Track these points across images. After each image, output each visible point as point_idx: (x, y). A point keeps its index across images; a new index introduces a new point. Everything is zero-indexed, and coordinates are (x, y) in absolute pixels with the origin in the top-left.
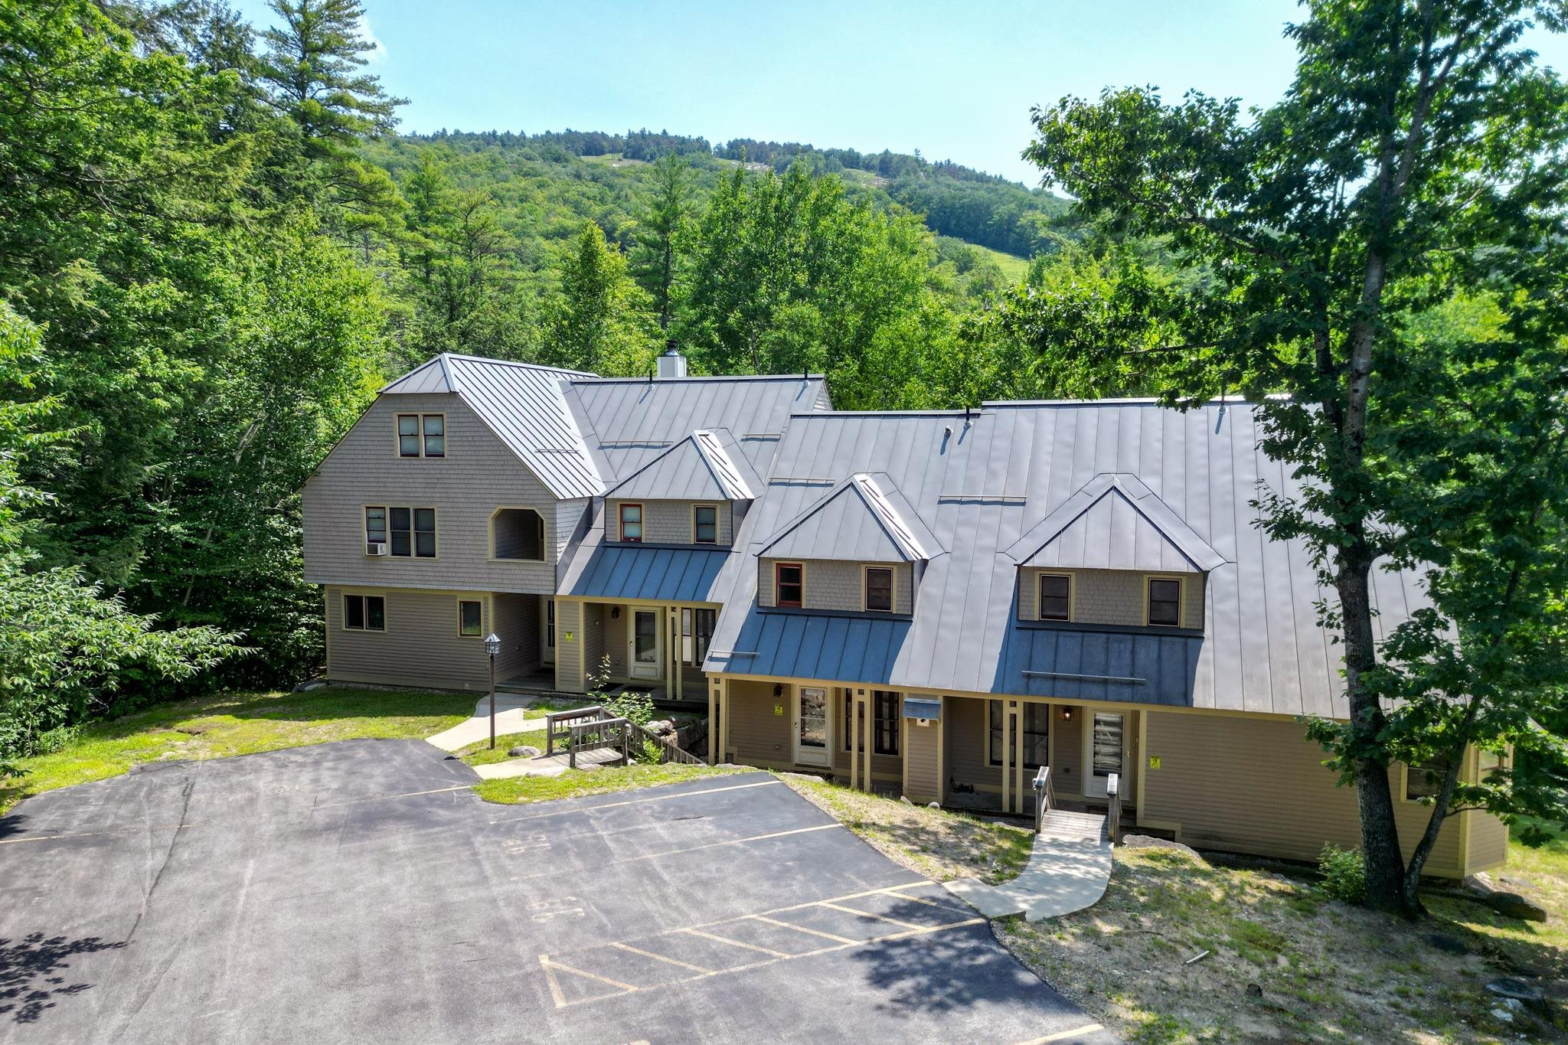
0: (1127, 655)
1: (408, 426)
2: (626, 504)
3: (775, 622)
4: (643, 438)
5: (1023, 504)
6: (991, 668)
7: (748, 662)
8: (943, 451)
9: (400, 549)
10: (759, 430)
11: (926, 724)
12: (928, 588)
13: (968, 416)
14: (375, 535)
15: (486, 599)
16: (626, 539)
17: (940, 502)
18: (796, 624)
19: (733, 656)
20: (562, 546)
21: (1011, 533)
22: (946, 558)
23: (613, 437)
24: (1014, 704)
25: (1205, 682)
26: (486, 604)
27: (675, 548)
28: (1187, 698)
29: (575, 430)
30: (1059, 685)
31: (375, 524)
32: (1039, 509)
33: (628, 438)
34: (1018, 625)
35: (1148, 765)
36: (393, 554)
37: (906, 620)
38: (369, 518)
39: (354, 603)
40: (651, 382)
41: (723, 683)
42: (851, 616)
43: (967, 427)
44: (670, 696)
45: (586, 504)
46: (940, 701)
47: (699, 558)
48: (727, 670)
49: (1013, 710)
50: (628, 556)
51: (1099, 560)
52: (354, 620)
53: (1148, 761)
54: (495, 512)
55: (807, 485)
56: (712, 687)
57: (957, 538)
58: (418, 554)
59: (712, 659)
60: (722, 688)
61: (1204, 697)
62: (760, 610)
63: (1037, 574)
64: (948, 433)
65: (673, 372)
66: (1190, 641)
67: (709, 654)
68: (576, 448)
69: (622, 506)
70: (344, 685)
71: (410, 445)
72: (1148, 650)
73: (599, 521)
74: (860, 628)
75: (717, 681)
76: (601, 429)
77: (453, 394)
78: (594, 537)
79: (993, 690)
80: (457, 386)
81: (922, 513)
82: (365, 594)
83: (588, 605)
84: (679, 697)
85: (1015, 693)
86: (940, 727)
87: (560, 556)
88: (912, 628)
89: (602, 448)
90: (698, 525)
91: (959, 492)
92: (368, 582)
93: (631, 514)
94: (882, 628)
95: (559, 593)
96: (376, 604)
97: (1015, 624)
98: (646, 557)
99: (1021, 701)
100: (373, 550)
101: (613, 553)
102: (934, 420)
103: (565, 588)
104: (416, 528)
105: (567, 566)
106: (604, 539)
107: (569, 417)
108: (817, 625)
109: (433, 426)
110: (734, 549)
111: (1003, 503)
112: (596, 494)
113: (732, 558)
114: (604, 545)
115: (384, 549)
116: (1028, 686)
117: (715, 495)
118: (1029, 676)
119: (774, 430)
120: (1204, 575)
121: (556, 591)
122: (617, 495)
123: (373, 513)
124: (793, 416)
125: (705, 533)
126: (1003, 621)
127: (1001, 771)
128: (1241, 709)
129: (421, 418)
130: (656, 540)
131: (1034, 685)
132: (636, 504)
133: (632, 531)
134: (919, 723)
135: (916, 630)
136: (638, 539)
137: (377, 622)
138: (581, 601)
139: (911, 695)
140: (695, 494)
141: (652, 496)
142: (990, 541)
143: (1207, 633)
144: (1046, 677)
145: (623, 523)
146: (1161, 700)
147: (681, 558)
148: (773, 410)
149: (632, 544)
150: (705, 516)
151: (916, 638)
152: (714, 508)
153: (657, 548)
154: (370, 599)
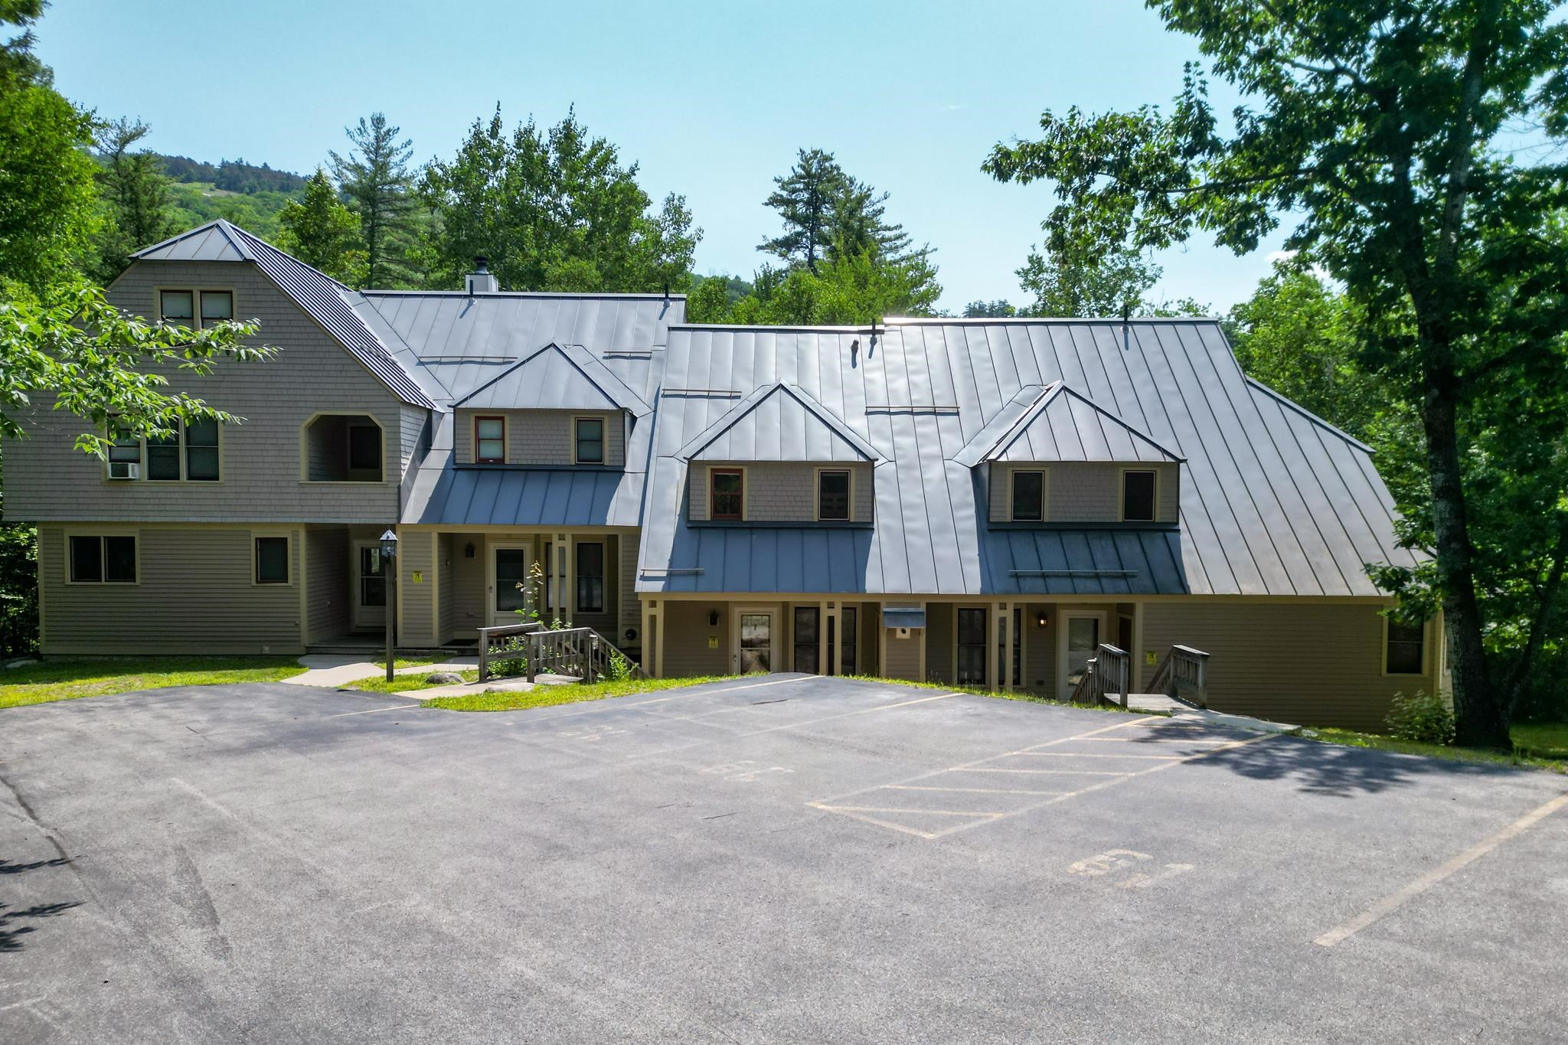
0: (1111, 550)
1: (179, 307)
2: (483, 416)
3: (713, 536)
5: (954, 414)
6: (974, 570)
7: (692, 579)
8: (854, 365)
9: (163, 471)
10: (623, 349)
11: (907, 636)
12: (881, 496)
13: (872, 332)
14: (120, 452)
15: (296, 534)
16: (485, 461)
17: (867, 413)
18: (739, 538)
19: (670, 573)
20: (406, 462)
21: (953, 441)
22: (890, 466)
23: (435, 353)
24: (1003, 607)
25: (1195, 569)
26: (296, 540)
27: (551, 471)
28: (1181, 585)
30: (1050, 582)
33: (455, 354)
34: (989, 529)
35: (1144, 661)
36: (150, 478)
37: (867, 527)
39: (86, 546)
40: (471, 295)
41: (660, 605)
42: (805, 526)
43: (873, 342)
45: (425, 418)
46: (923, 608)
47: (585, 480)
48: (667, 589)
50: (485, 481)
51: (1073, 452)
52: (86, 570)
53: (1144, 657)
54: (310, 419)
55: (709, 397)
56: (646, 612)
57: (894, 447)
58: (190, 477)
59: (644, 578)
60: (659, 612)
61: (1197, 585)
62: (690, 525)
63: (1010, 471)
64: (855, 347)
66: (1169, 535)
67: (639, 573)
69: (478, 419)
72: (1130, 547)
73: (444, 439)
74: (816, 538)
75: (654, 604)
76: (415, 344)
77: (249, 264)
78: (437, 459)
79: (981, 592)
80: (251, 256)
81: (849, 423)
82: (102, 533)
83: (441, 535)
85: (1007, 593)
86: (923, 639)
87: (402, 474)
88: (875, 537)
89: (421, 363)
90: (580, 441)
91: (884, 403)
92: (107, 518)
93: (490, 429)
94: (842, 537)
95: (403, 521)
96: (123, 546)
97: (985, 525)
99: (1011, 602)
100: (118, 471)
101: (464, 478)
102: (835, 335)
103: (412, 514)
104: (188, 443)
105: (409, 491)
106: (451, 459)
108: (764, 538)
109: (218, 309)
110: (626, 470)
111: (935, 413)
112: (434, 408)
113: (627, 477)
114: (455, 466)
115: (135, 471)
116: (1017, 586)
117: (601, 404)
118: (1017, 576)
119: (648, 346)
120: (1179, 461)
121: (399, 518)
122: (472, 403)
124: (670, 328)
125: (589, 451)
126: (972, 524)
128: (1238, 593)
129: (197, 296)
130: (524, 460)
131: (1026, 584)
132: (496, 416)
133: (491, 451)
134: (899, 635)
135: (880, 538)
136: (500, 460)
137: (124, 572)
138: (434, 531)
139: (889, 605)
142: (932, 450)
143: (1182, 526)
144: (1036, 576)
145: (478, 440)
146: (1156, 590)
147: (562, 480)
148: (635, 327)
149: (491, 466)
150: (589, 432)
151: (882, 544)
152: (601, 422)
153: (527, 471)
154: (112, 541)
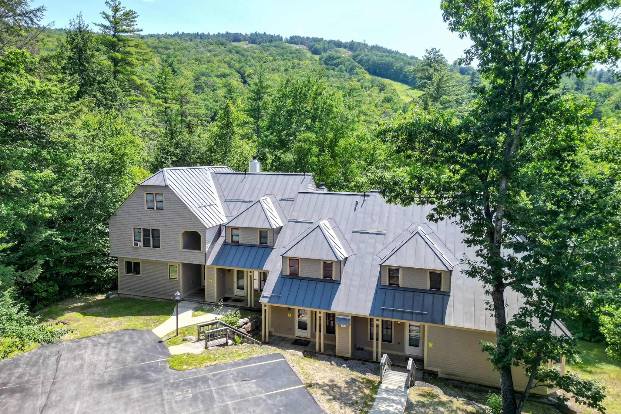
0: (421, 302)
1: (149, 197)
2: (233, 229)
3: (288, 281)
4: (241, 198)
5: (384, 234)
6: (369, 305)
7: (278, 298)
8: (355, 210)
9: (146, 244)
10: (286, 197)
11: (345, 326)
12: (347, 269)
13: (365, 195)
14: (136, 239)
15: (179, 265)
16: (233, 242)
17: (353, 232)
18: (296, 282)
19: (271, 296)
20: (208, 245)
21: (379, 247)
22: (354, 256)
23: (229, 198)
24: (377, 320)
25: (450, 314)
26: (179, 267)
27: (252, 246)
28: (442, 322)
29: (216, 195)
30: (395, 313)
31: (136, 234)
32: (390, 237)
33: (236, 198)
34: (380, 287)
35: (428, 346)
36: (144, 246)
37: (338, 283)
38: (134, 232)
39: (129, 264)
40: (246, 174)
41: (267, 306)
42: (317, 280)
43: (364, 200)
44: (249, 305)
45: (218, 227)
46: (350, 318)
47: (261, 250)
48: (269, 302)
49: (377, 322)
50: (234, 248)
51: (411, 263)
52: (129, 270)
53: (428, 344)
54: (183, 232)
55: (303, 222)
56: (263, 308)
57: (359, 248)
58: (154, 247)
59: (263, 297)
60: (267, 308)
61: (449, 321)
62: (283, 277)
63: (387, 268)
64: (357, 203)
65: (255, 170)
66: (445, 297)
67: (262, 295)
68: (216, 202)
69: (232, 229)
70: (125, 296)
71: (150, 205)
72: (429, 299)
73: (223, 234)
74: (320, 285)
75: (265, 306)
76: (226, 193)
77: (167, 186)
78: (221, 240)
79: (370, 315)
80: (169, 183)
81: (346, 236)
82: (133, 261)
83: (218, 269)
84: (253, 306)
85: (378, 316)
86: (350, 328)
87: (207, 249)
88: (340, 287)
89: (226, 201)
90: (261, 237)
91: (360, 229)
92: (133, 257)
93: (235, 232)
94: (329, 285)
95: (207, 264)
96: (137, 265)
97: (379, 286)
98: (241, 249)
99: (380, 319)
100: (136, 245)
101: (229, 247)
102: (352, 196)
103: (209, 262)
104: (153, 237)
105: (210, 253)
106: (225, 241)
107: (214, 189)
108: (304, 283)
109: (159, 198)
110: (275, 247)
111: (377, 234)
112: (222, 222)
113: (274, 251)
114: (225, 244)
115: (140, 244)
116: (383, 313)
117: (267, 226)
118: (383, 309)
119: (292, 197)
120: (451, 272)
122: (230, 225)
123: (136, 230)
124: (299, 193)
125: (263, 240)
126: (374, 285)
127: (373, 342)
128: (462, 327)
129: (155, 195)
130: (245, 242)
131: (385, 313)
132: (238, 229)
133: (235, 238)
134: (342, 325)
135: (342, 287)
136: (238, 242)
137: (138, 272)
138: (216, 267)
139: (339, 315)
140: (260, 226)
141: (244, 226)
142: (371, 250)
143: (451, 294)
144: (390, 310)
145: (232, 235)
146: (433, 322)
147: (254, 250)
148: (292, 188)
149: (236, 244)
150: (263, 234)
151: (342, 290)
152: (267, 231)
153: (245, 246)
154: (135, 263)
